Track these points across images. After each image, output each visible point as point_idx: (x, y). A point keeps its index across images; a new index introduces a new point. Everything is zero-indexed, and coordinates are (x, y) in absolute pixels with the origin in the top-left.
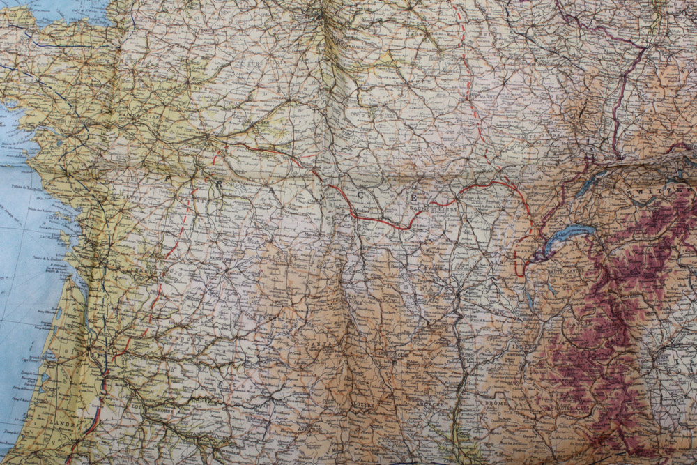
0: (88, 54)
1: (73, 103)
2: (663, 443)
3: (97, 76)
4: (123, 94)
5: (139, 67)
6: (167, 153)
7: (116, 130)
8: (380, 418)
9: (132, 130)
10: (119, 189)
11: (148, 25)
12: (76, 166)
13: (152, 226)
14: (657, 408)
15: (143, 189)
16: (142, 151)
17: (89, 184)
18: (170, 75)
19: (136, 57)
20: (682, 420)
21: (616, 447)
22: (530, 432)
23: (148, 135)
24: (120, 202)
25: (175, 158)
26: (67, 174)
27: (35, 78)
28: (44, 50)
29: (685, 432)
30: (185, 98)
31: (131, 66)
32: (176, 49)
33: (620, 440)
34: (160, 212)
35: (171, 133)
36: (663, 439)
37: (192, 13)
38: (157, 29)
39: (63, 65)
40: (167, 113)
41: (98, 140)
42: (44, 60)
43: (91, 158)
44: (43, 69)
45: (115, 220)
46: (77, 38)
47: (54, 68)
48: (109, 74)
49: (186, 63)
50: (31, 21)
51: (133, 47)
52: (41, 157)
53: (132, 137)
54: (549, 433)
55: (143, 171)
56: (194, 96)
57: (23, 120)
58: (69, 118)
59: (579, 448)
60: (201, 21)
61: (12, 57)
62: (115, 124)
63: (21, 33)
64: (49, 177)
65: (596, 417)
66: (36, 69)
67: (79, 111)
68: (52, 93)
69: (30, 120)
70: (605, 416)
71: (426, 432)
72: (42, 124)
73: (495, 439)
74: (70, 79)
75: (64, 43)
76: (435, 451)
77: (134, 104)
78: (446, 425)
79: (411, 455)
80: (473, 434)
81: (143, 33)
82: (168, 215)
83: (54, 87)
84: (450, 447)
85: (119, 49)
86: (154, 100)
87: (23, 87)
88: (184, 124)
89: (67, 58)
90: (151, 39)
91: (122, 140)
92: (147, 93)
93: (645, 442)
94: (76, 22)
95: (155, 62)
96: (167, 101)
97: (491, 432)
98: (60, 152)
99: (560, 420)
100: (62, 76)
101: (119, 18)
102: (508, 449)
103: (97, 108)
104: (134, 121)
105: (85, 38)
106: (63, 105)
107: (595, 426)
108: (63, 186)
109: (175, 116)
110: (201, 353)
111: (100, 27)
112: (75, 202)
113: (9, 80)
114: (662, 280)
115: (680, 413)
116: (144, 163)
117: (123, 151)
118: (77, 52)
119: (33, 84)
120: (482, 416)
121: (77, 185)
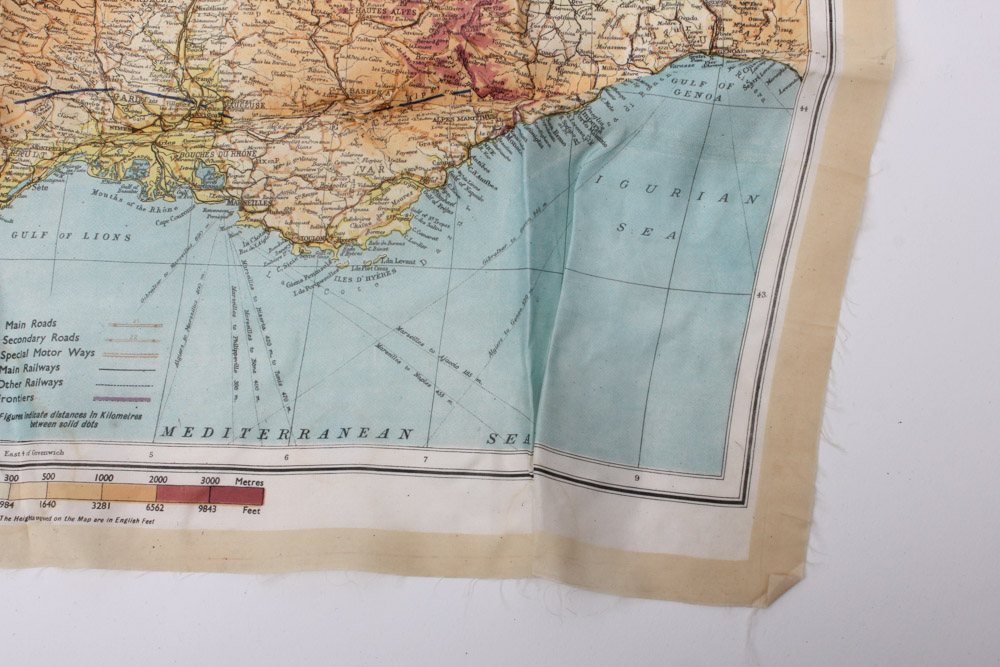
2: (541, 80)
8: (65, 17)
14: (540, 20)
20: (585, 46)
21: (451, 79)
22: (304, 45)
29: (587, 68)
33: (459, 66)
36: (543, 72)
54: (337, 47)
59: (390, 79)
65: (426, 27)
70: (442, 28)
71: (137, 43)
73: (244, 55)
76: (146, 73)
78: (170, 32)
79: (105, 76)
80: (210, 46)
84: (171, 67)
93: (511, 76)
97: (239, 43)
99: (360, 29)
102: (264, 72)
107: (422, 43)
115: (581, 32)
120: (229, 17)
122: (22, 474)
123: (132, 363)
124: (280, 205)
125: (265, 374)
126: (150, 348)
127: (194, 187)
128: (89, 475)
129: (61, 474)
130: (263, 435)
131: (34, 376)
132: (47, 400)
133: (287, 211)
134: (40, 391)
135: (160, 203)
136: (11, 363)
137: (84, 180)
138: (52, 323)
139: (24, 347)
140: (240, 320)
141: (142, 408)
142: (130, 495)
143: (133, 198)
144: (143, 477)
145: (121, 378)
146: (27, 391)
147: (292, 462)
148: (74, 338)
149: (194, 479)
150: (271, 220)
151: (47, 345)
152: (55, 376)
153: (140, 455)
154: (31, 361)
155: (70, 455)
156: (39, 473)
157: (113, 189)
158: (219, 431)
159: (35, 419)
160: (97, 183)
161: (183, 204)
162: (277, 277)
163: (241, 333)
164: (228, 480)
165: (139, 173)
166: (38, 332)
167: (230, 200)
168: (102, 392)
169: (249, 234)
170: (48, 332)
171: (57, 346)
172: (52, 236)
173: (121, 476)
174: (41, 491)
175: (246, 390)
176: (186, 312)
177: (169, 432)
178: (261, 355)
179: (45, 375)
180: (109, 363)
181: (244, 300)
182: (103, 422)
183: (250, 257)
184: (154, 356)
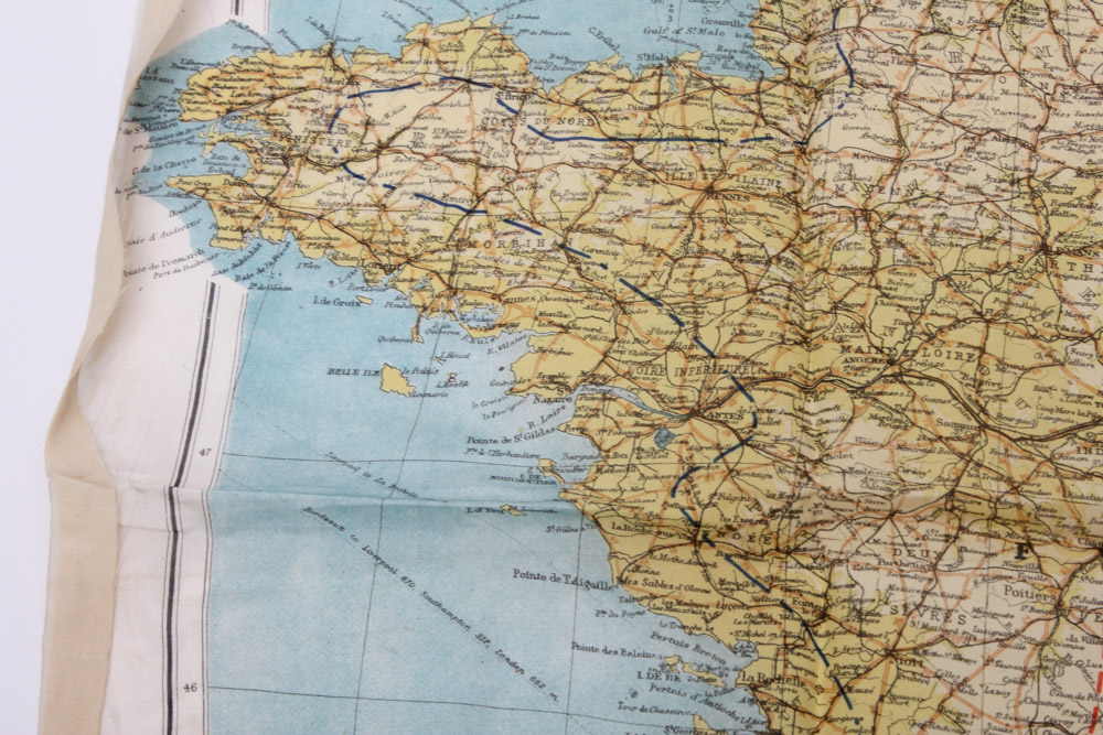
0: (711, 161)
1: (685, 315)
3: (751, 230)
4: (842, 285)
5: (882, 202)
6: (1019, 469)
7: (840, 397)
9: (896, 395)
10: (872, 584)
11: (893, 73)
12: (729, 510)
13: (994, 705)
15: (951, 584)
16: (939, 464)
17: (761, 569)
18: (986, 225)
19: (868, 170)
23: (952, 414)
24: (884, 625)
25: (1050, 485)
26: (697, 535)
27: (550, 238)
28: (566, 151)
30: (1043, 297)
31: (855, 199)
32: (992, 146)
34: (1014, 657)
35: (1021, 406)
37: (1028, 34)
38: (921, 87)
39: (637, 197)
40: (996, 340)
41: (788, 428)
42: (572, 181)
43: (780, 485)
44: (571, 209)
45: (873, 682)
46: (671, 114)
47: (608, 206)
48: (786, 221)
49: (1032, 189)
50: (512, 64)
51: (853, 139)
52: (606, 482)
53: (899, 420)
55: (942, 526)
56: (1073, 289)
57: (527, 368)
58: (675, 360)
60: (1057, 60)
61: (465, 174)
62: (830, 377)
63: (485, 100)
64: (634, 545)
66: (546, 210)
67: (709, 336)
68: (610, 282)
69: (552, 366)
72: (590, 378)
74: (662, 239)
75: (629, 128)
77: (883, 317)
81: (880, 99)
82: (1044, 667)
83: (617, 265)
85: (802, 147)
86: (946, 305)
87: (510, 262)
88: (1052, 376)
89: (648, 175)
90: (907, 115)
91: (865, 428)
92: (922, 284)
94: (662, 66)
95: (933, 185)
96: (991, 304)
98: (670, 467)
100: (635, 229)
101: (792, 52)
103: (769, 327)
104: (896, 368)
105: (696, 115)
106: (649, 319)
108: (679, 573)
109: (1024, 352)
111: (739, 82)
112: (726, 625)
113: (461, 245)
116: (952, 503)
117: (878, 461)
118: (677, 156)
119: (542, 256)
121: (725, 571)
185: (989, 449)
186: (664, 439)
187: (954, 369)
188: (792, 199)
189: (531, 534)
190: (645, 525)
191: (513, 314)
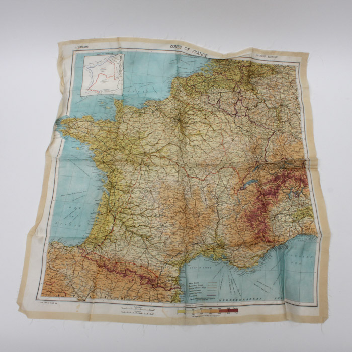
0: (109, 129)
1: (105, 143)
2: (276, 240)
3: (112, 136)
4: (120, 141)
5: (125, 133)
6: (133, 157)
7: (118, 151)
8: (194, 231)
9: (123, 151)
10: (119, 167)
11: (127, 121)
12: (106, 160)
13: (128, 178)
14: (275, 230)
15: (126, 167)
16: (126, 157)
17: (110, 166)
18: (134, 136)
19: (124, 130)
20: (282, 233)
21: (262, 240)
22: (238, 235)
23: (128, 152)
24: (119, 171)
25: (136, 159)
26: (104, 163)
27: (94, 136)
28: (96, 128)
29: (283, 237)
30: (138, 142)
31: (122, 133)
32: (136, 128)
33: (263, 238)
34: (131, 174)
35: (134, 152)
36: (276, 238)
37: (140, 118)
38: (130, 123)
39: (102, 132)
40: (133, 146)
41: (113, 153)
42: (96, 131)
43: (111, 158)
44: (96, 133)
45: (118, 176)
46: (106, 125)
47: (99, 133)
48: (116, 135)
49: (139, 133)
50: (92, 119)
51: (123, 127)
52: (96, 158)
53: (123, 153)
54: (243, 235)
55: (126, 162)
56: (141, 142)
57: (90, 147)
58: (104, 147)
59: (252, 240)
60: (143, 121)
61: (87, 130)
62: (118, 149)
63: (89, 123)
64: (98, 164)
65: (257, 231)
66: (94, 133)
67: (107, 145)
68: (99, 140)
69: (92, 147)
70: (259, 231)
71: (208, 235)
72: (96, 149)
73: (227, 237)
74: (104, 136)
75: (102, 126)
76: (210, 240)
77: (123, 144)
78: (213, 233)
79: (203, 241)
80: (221, 235)
81: (126, 124)
82: (133, 175)
83: (99, 138)
84: (214, 239)
85: (118, 128)
86: (129, 143)
87: (90, 138)
88: (138, 149)
89: (103, 130)
90: (128, 125)
91: (120, 153)
92: (127, 141)
93: (271, 239)
94: (106, 120)
95: (130, 132)
96: (133, 143)
97: (226, 235)
98: (102, 156)
99: (246, 232)
100: (102, 135)
101: (119, 119)
102: (231, 239)
103: (113, 144)
104: (123, 148)
105: (109, 125)
106: (102, 143)
107: (256, 234)
108: (102, 166)
109: (135, 147)
110: (143, 213)
111: (113, 122)
112: (106, 171)
113: (86, 136)
114: (277, 196)
115: (281, 231)
116: (127, 160)
117: (120, 156)
118: (106, 128)
119: (93, 137)
120: (224, 230)
121: (106, 166)
122: (195, 309)
123: (212, 289)
124: (236, 261)
125: (236, 290)
126: (215, 286)
127: (222, 259)
128: (208, 308)
129: (203, 308)
130: (237, 300)
131: (196, 292)
132: (199, 296)
133: (237, 262)
134: (197, 294)
135: (216, 261)
136: (191, 290)
137: (203, 258)
138: (198, 283)
139: (193, 287)
140: (230, 281)
141: (215, 297)
142: (215, 311)
143: (212, 261)
144: (217, 308)
145: (211, 291)
146: (195, 294)
147: (242, 304)
148: (202, 285)
149: (226, 308)
150: (234, 264)
151: (198, 286)
152: (200, 292)
153: (216, 304)
154: (195, 289)
155: (204, 305)
156: (199, 308)
157: (208, 259)
158: (229, 300)
159: (197, 299)
160: (205, 259)
161: (220, 262)
162: (236, 273)
163: (231, 283)
164: (231, 308)
165: (212, 257)
166: (195, 284)
167: (228, 261)
168: (208, 294)
169: (231, 266)
170: (197, 284)
171: (199, 286)
172: (197, 268)
173: (213, 308)
174: (200, 311)
175: (233, 293)
176: (221, 280)
177: (220, 300)
178: (235, 286)
179: (198, 292)
180: (208, 289)
181: (231, 278)
182: (209, 299)
183: (231, 270)
184: (216, 288)
185: (131, 156)
186: (101, 154)
187: (128, 148)
188: (117, 133)
189: (88, 162)
190: (99, 162)
191: (89, 143)
